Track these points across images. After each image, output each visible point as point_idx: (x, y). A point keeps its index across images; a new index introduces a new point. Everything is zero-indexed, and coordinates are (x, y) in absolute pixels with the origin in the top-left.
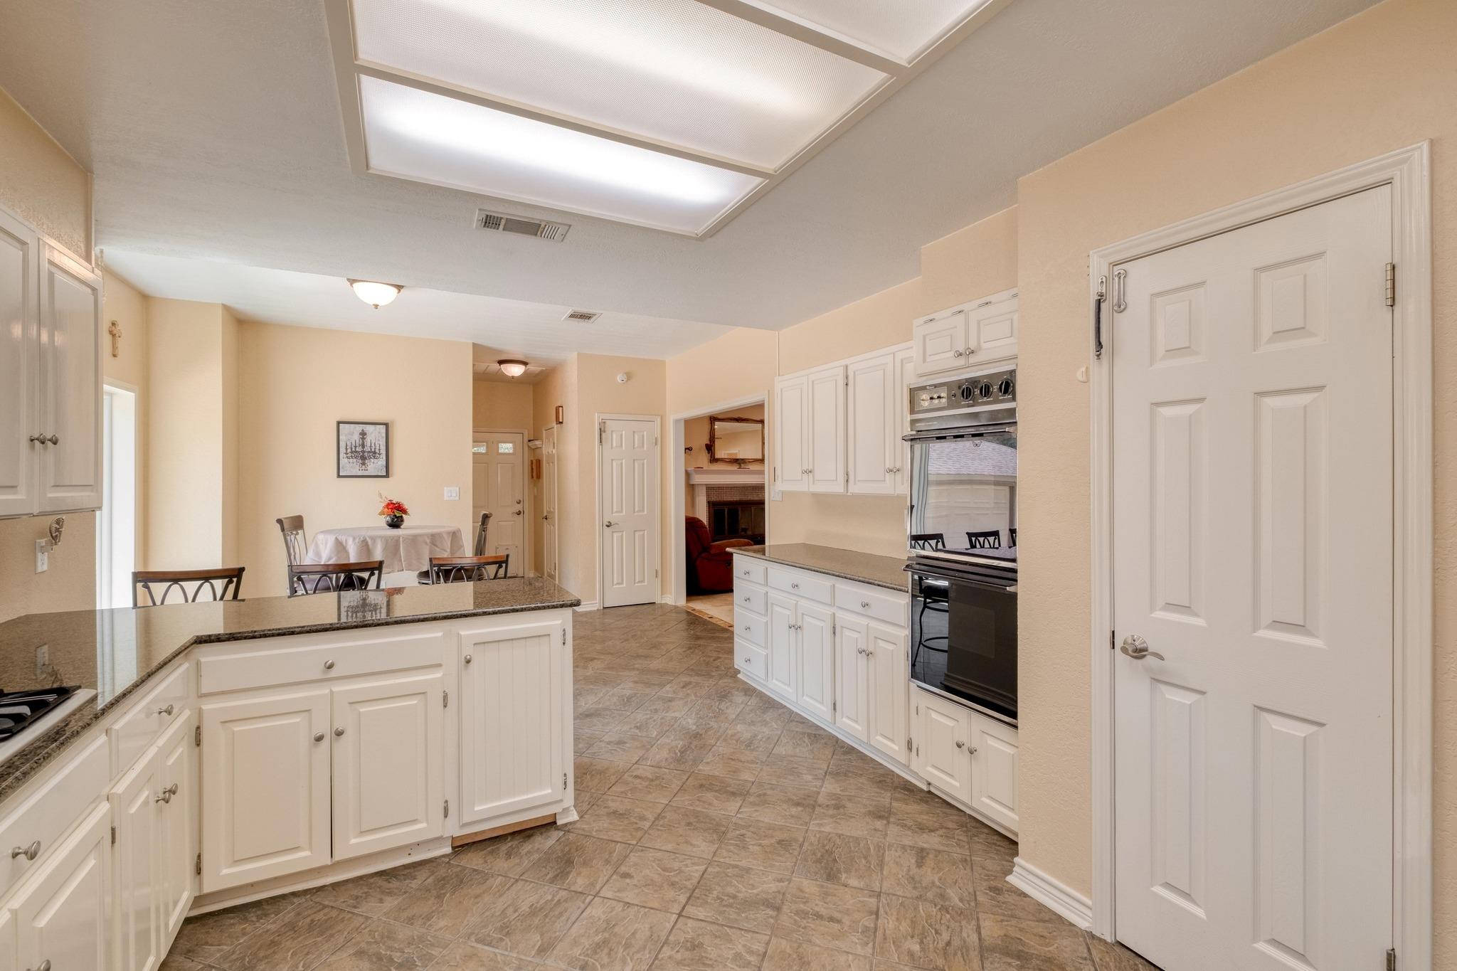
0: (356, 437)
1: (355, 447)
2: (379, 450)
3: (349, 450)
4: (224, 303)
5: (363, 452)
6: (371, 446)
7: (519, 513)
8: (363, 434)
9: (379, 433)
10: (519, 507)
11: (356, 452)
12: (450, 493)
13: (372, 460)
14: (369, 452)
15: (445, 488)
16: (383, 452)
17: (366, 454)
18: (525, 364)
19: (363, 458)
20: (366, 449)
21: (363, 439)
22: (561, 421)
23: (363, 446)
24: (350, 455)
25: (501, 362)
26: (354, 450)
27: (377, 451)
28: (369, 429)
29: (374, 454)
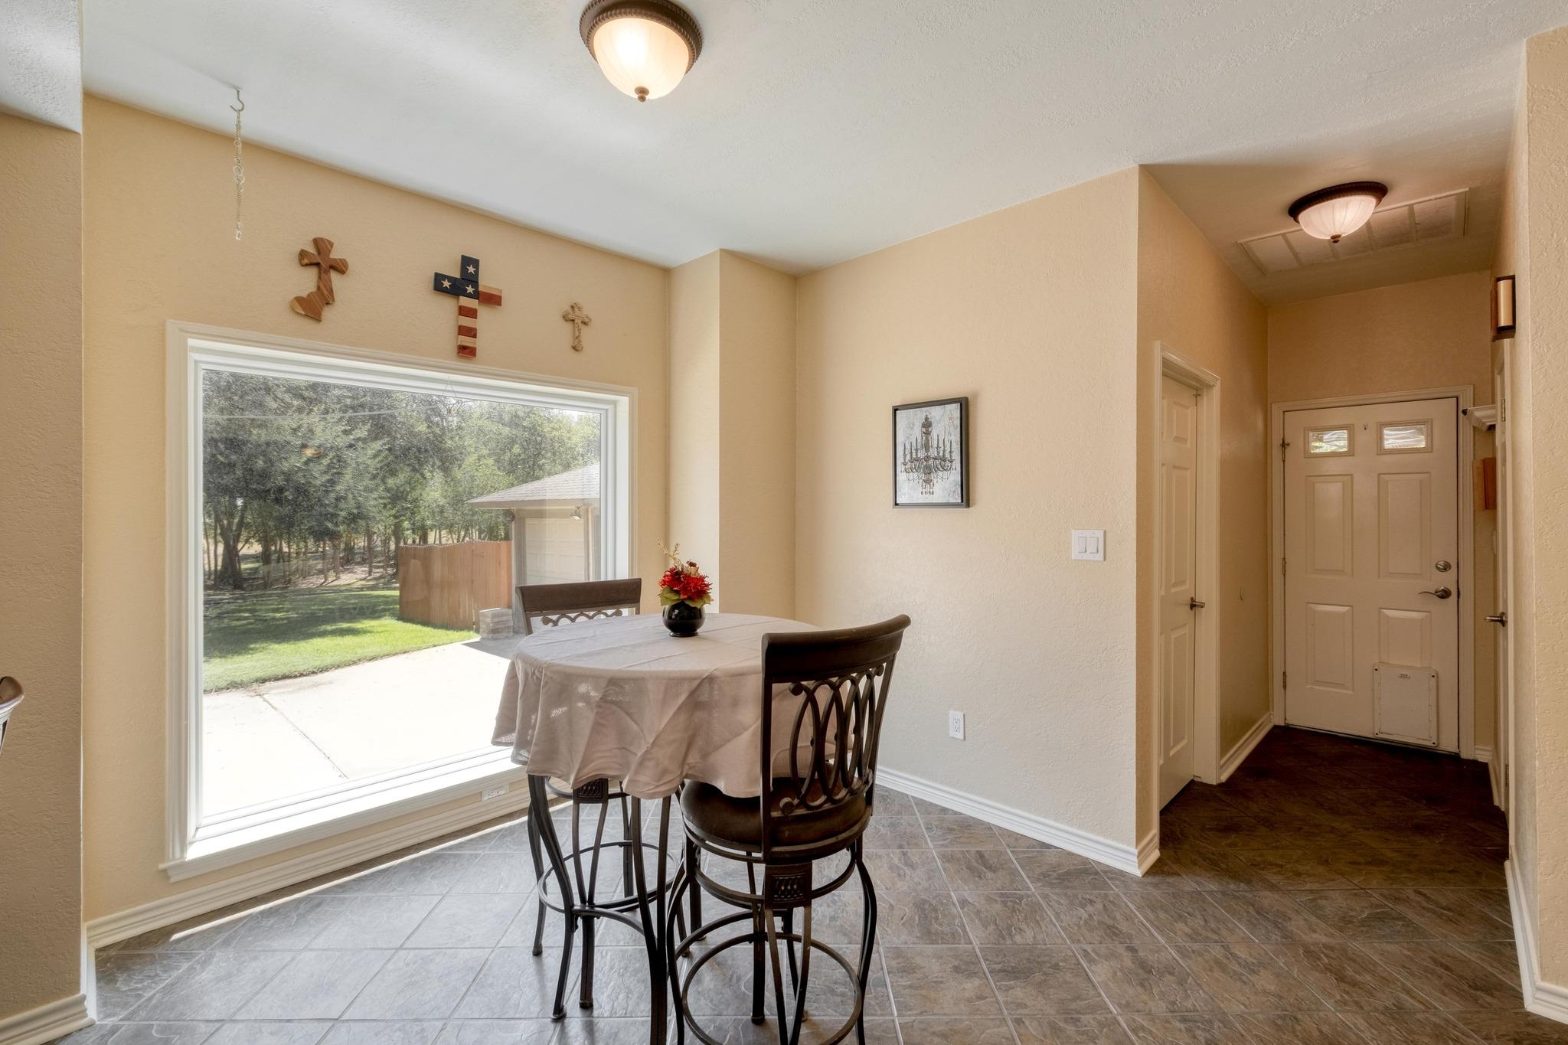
0: (918, 431)
1: (917, 450)
2: (951, 452)
3: (908, 458)
4: (725, 247)
5: (927, 458)
6: (938, 447)
7: (1445, 594)
8: (927, 425)
9: (950, 419)
10: (1447, 580)
11: (917, 459)
12: (1082, 543)
13: (940, 473)
14: (935, 459)
15: (1075, 534)
16: (956, 456)
17: (931, 462)
18: (1377, 190)
19: (928, 470)
20: (933, 453)
21: (927, 433)
22: (1504, 320)
23: (927, 447)
24: (909, 466)
25: (1296, 209)
26: (914, 456)
27: (947, 456)
28: (935, 412)
29: (943, 461)
